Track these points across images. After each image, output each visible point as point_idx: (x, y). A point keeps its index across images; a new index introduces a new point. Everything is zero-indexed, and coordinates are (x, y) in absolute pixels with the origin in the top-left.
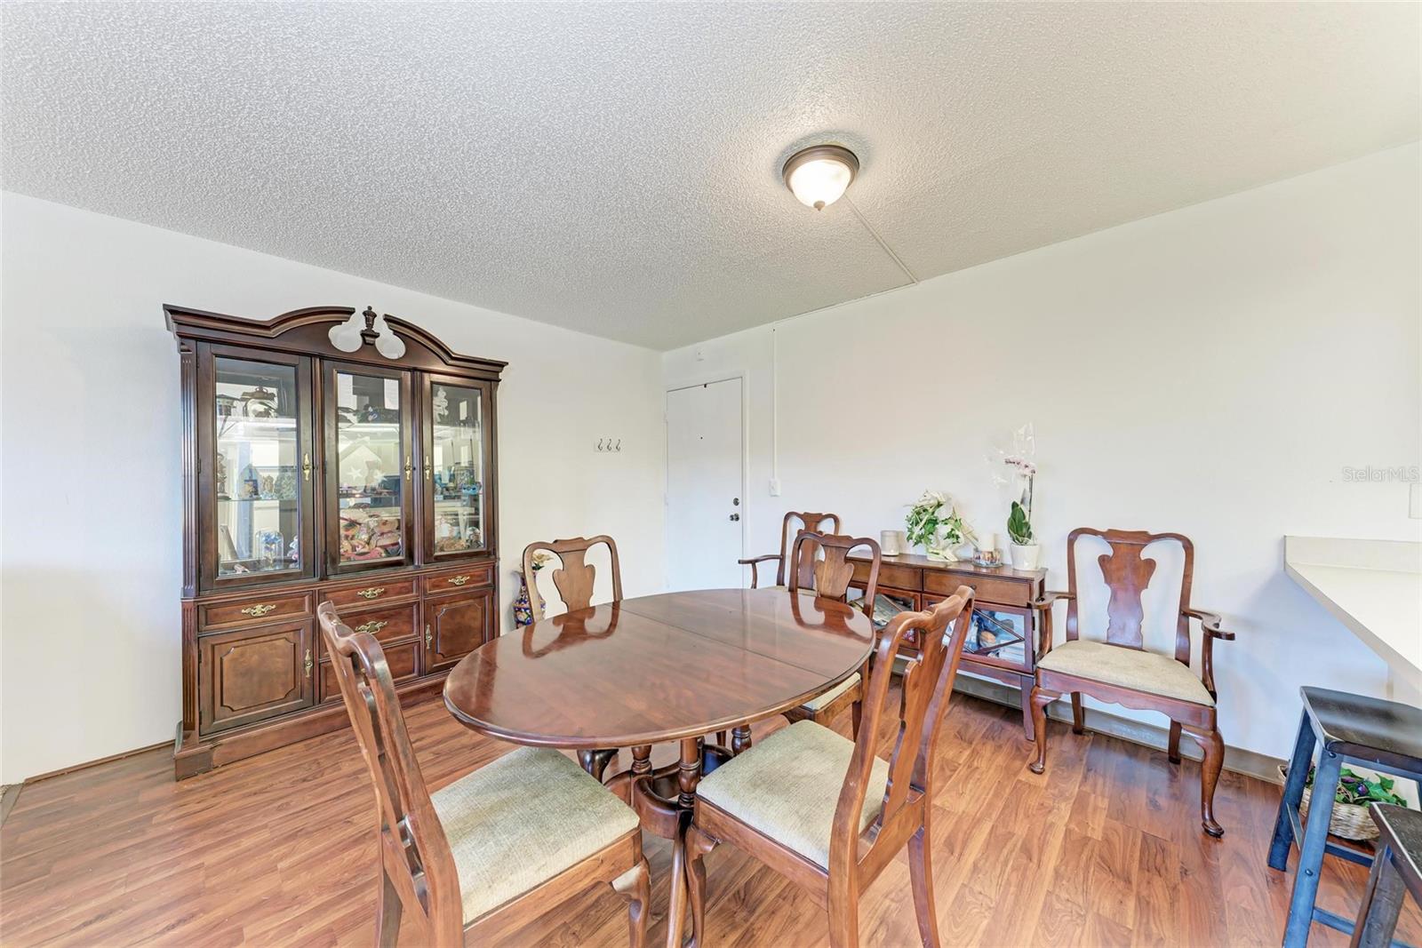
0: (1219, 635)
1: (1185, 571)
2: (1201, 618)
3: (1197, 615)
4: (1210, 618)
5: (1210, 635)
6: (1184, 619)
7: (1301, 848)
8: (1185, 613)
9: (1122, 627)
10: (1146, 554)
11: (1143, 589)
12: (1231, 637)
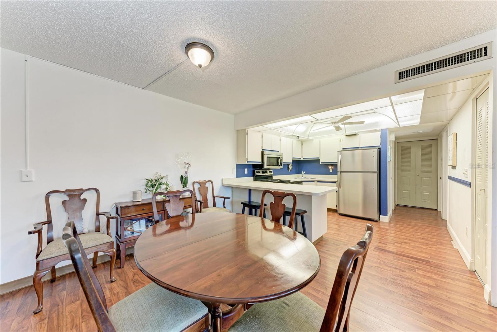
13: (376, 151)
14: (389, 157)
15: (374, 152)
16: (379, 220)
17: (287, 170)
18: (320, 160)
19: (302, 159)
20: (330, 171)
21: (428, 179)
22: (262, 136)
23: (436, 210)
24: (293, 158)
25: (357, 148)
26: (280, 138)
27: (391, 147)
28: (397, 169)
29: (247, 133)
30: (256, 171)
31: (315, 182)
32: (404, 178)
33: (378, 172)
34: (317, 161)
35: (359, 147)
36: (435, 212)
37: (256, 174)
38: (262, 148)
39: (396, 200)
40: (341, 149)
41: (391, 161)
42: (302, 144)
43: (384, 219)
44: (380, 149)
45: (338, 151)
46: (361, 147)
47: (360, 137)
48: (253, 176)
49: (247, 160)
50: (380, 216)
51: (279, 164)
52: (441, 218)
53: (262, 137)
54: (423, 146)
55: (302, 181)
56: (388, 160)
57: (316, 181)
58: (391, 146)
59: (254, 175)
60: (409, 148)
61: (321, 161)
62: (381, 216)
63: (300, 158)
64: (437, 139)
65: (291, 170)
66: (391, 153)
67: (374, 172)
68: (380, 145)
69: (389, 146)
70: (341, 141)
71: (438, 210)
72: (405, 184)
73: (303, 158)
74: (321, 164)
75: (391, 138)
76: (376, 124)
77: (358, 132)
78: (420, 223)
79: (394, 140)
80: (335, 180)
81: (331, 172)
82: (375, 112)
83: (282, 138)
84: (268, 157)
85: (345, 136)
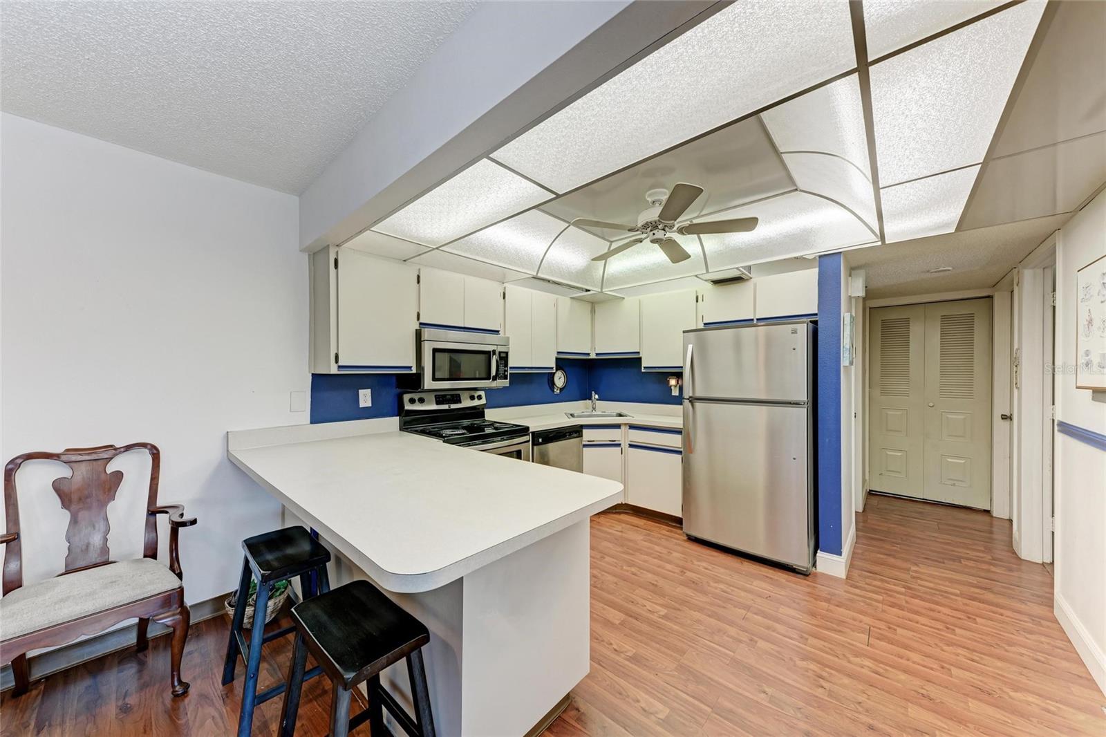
0: (184, 524)
1: (152, 475)
2: (167, 512)
3: (163, 510)
4: (175, 510)
5: (175, 527)
6: (152, 518)
7: (248, 662)
8: (153, 512)
9: (84, 548)
10: (110, 469)
11: (109, 502)
12: (194, 522)
13: (803, 329)
14: (848, 353)
15: (794, 332)
16: (814, 565)
17: (550, 391)
18: (640, 359)
19: (593, 356)
20: (673, 394)
21: (962, 417)
22: (419, 277)
23: (987, 512)
24: (559, 353)
25: (748, 323)
26: (505, 288)
27: (851, 316)
28: (870, 387)
29: (336, 261)
30: (406, 397)
31: (622, 427)
32: (890, 412)
33: (810, 404)
34: (633, 362)
35: (752, 318)
36: (985, 518)
37: (408, 407)
38: (418, 319)
39: (867, 478)
40: (701, 326)
41: (851, 363)
42: (593, 311)
43: (832, 565)
44: (815, 323)
45: (684, 332)
46: (758, 319)
47: (755, 285)
48: (399, 415)
49: (337, 361)
50: (815, 553)
51: (493, 372)
52: (1014, 553)
53: (418, 282)
54: (945, 319)
55: (582, 427)
56: (845, 362)
57: (625, 424)
58: (854, 314)
59: (400, 411)
60: (906, 323)
61: (644, 364)
62: (820, 553)
63: (589, 354)
64: (988, 297)
65: (561, 389)
66: (851, 339)
67: (797, 404)
68: (816, 312)
69: (848, 312)
70: (700, 299)
71: (995, 514)
72: (891, 430)
73: (597, 354)
74: (643, 371)
75: (853, 288)
76: (803, 237)
77: (749, 268)
78: (951, 581)
79: (861, 293)
80: (677, 422)
81: (675, 396)
82: (796, 190)
83: (511, 289)
84: (435, 351)
85: (710, 285)
